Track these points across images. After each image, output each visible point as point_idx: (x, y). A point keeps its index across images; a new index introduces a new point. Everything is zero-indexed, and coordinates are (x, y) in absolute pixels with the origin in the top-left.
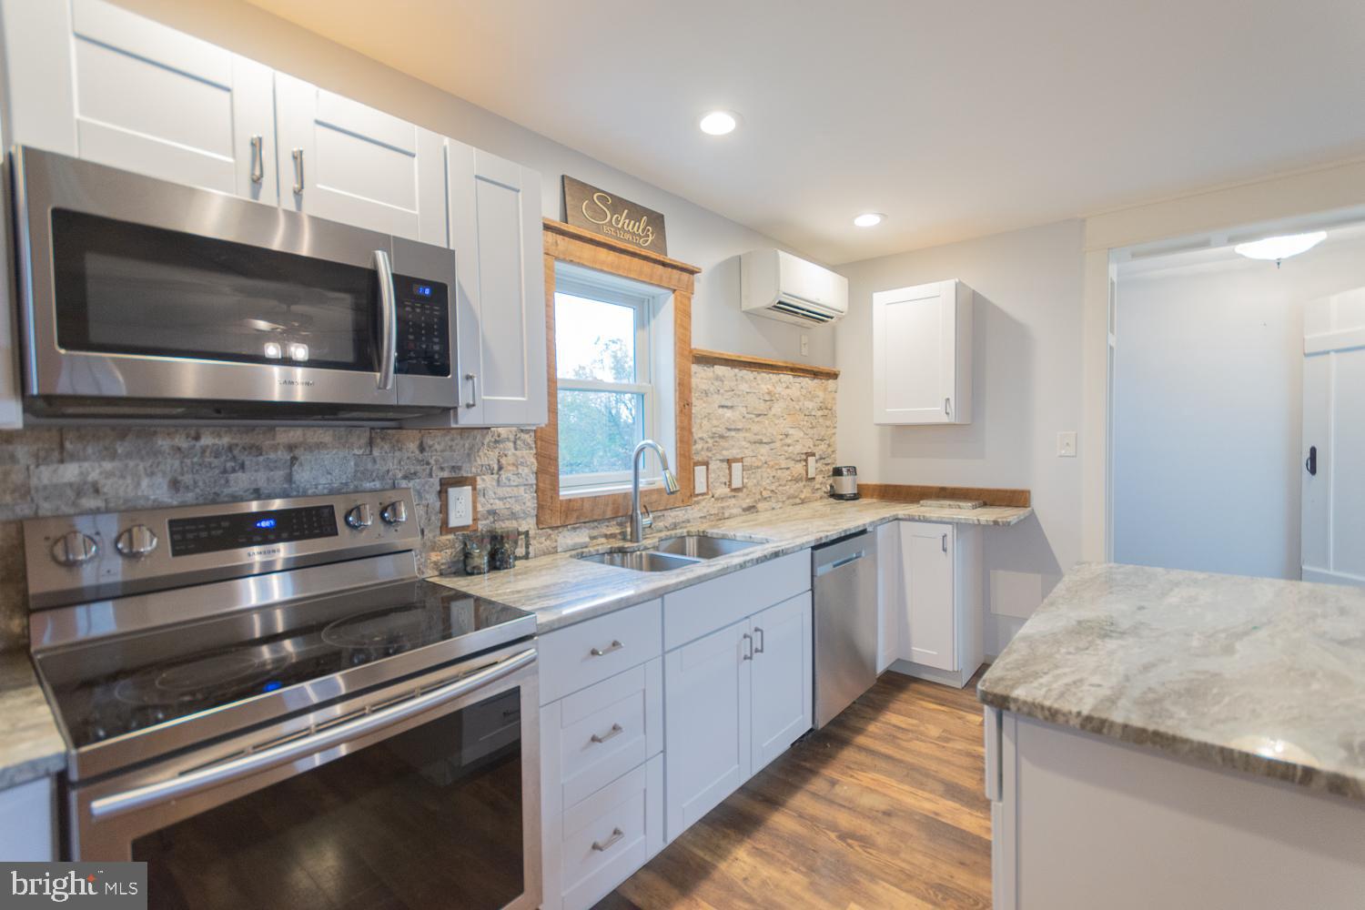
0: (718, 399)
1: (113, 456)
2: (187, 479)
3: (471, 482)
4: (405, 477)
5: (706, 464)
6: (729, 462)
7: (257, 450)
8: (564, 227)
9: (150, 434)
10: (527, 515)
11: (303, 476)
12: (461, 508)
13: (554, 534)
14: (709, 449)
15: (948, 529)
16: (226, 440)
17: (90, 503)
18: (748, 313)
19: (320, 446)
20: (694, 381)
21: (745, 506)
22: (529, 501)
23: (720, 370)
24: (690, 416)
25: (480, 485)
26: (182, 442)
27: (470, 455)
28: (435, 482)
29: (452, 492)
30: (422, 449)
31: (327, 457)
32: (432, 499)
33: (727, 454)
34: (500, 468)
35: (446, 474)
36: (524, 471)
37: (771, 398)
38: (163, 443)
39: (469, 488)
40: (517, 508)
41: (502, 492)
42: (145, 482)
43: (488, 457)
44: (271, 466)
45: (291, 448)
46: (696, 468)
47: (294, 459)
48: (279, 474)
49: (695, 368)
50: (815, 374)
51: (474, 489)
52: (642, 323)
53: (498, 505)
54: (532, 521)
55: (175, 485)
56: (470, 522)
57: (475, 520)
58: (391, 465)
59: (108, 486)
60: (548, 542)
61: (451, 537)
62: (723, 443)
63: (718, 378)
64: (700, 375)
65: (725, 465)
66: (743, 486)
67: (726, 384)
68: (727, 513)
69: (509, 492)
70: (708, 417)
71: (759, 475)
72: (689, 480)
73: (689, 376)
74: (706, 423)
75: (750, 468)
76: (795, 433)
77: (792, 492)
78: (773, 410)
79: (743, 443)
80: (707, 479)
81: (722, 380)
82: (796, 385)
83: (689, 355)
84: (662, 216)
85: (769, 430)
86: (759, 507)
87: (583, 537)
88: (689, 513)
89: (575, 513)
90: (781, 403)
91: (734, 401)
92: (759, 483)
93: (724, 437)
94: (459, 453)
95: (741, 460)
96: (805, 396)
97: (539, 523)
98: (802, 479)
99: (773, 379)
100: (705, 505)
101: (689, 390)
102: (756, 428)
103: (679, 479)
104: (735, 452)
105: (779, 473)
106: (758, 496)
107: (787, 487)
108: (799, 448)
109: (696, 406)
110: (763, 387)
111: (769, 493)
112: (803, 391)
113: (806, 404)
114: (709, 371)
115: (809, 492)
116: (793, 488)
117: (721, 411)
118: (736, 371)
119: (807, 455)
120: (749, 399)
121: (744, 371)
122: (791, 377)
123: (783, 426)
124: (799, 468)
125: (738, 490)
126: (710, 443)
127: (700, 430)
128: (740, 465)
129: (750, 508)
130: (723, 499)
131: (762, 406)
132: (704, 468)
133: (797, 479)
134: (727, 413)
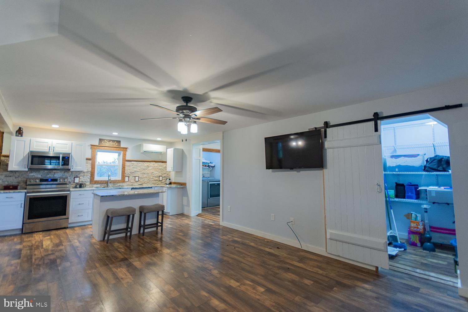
0: (132, 167)
1: (36, 173)
2: (43, 175)
3: (79, 177)
4: (69, 176)
5: (129, 177)
6: (135, 177)
7: (50, 173)
8: (99, 145)
9: (40, 171)
10: (88, 182)
11: (55, 176)
12: (77, 180)
13: (93, 185)
15: (166, 188)
16: (47, 172)
17: (33, 177)
18: (142, 153)
19: (58, 173)
20: (126, 164)
21: (139, 184)
22: (89, 180)
23: (132, 162)
24: (124, 170)
25: (80, 178)
26: (43, 172)
28: (73, 177)
29: (75, 178)
30: (72, 173)
31: (59, 174)
32: (73, 179)
33: (135, 175)
34: (84, 176)
35: (75, 176)
36: (88, 176)
37: (148, 167)
38: (41, 172)
39: (78, 178)
40: (86, 181)
41: (84, 179)
42: (39, 175)
43: (82, 174)
44: (52, 174)
45: (54, 173)
46: (126, 177)
47: (55, 174)
48: (53, 175)
49: (126, 162)
50: (163, 162)
51: (79, 178)
52: (119, 155)
53: (83, 180)
55: (42, 176)
56: (78, 182)
57: (79, 182)
59: (35, 176)
60: (92, 186)
61: (75, 184)
62: (133, 174)
63: (132, 164)
64: (127, 164)
65: (134, 177)
66: (139, 181)
67: (135, 164)
68: (134, 185)
69: (85, 179)
70: (130, 170)
71: (144, 179)
72: (124, 179)
73: (125, 163)
74: (129, 171)
75: (141, 178)
76: (156, 172)
77: (154, 182)
78: (149, 168)
79: (139, 174)
80: (129, 179)
81: (134, 164)
82: (156, 164)
83: (125, 160)
84: (120, 141)
85: (147, 172)
86: (143, 184)
87: (99, 186)
88: (124, 184)
89: (97, 182)
90: (151, 167)
91: (137, 167)
92: (143, 180)
93: (133, 173)
94: (78, 174)
95: (139, 176)
96: (159, 166)
97: (90, 183)
98: (157, 180)
99: (149, 163)
100: (128, 183)
101: (125, 166)
102: (143, 171)
103: (122, 179)
104: (136, 175)
105: (150, 179)
106: (143, 183)
107: (153, 182)
108: (157, 175)
109: (126, 168)
110: (146, 165)
111: (147, 182)
112: (159, 165)
113: (159, 167)
114: (130, 163)
115: (160, 183)
116: (155, 182)
117: (133, 169)
118: (138, 162)
119: (160, 176)
120: (141, 167)
121: (140, 162)
122: (154, 163)
123: (152, 171)
124: (157, 178)
125: (137, 181)
126: (130, 174)
127: (127, 172)
128: (138, 177)
129: (140, 184)
130: (133, 182)
131: (145, 168)
132: (128, 177)
133: (156, 180)
134: (135, 169)
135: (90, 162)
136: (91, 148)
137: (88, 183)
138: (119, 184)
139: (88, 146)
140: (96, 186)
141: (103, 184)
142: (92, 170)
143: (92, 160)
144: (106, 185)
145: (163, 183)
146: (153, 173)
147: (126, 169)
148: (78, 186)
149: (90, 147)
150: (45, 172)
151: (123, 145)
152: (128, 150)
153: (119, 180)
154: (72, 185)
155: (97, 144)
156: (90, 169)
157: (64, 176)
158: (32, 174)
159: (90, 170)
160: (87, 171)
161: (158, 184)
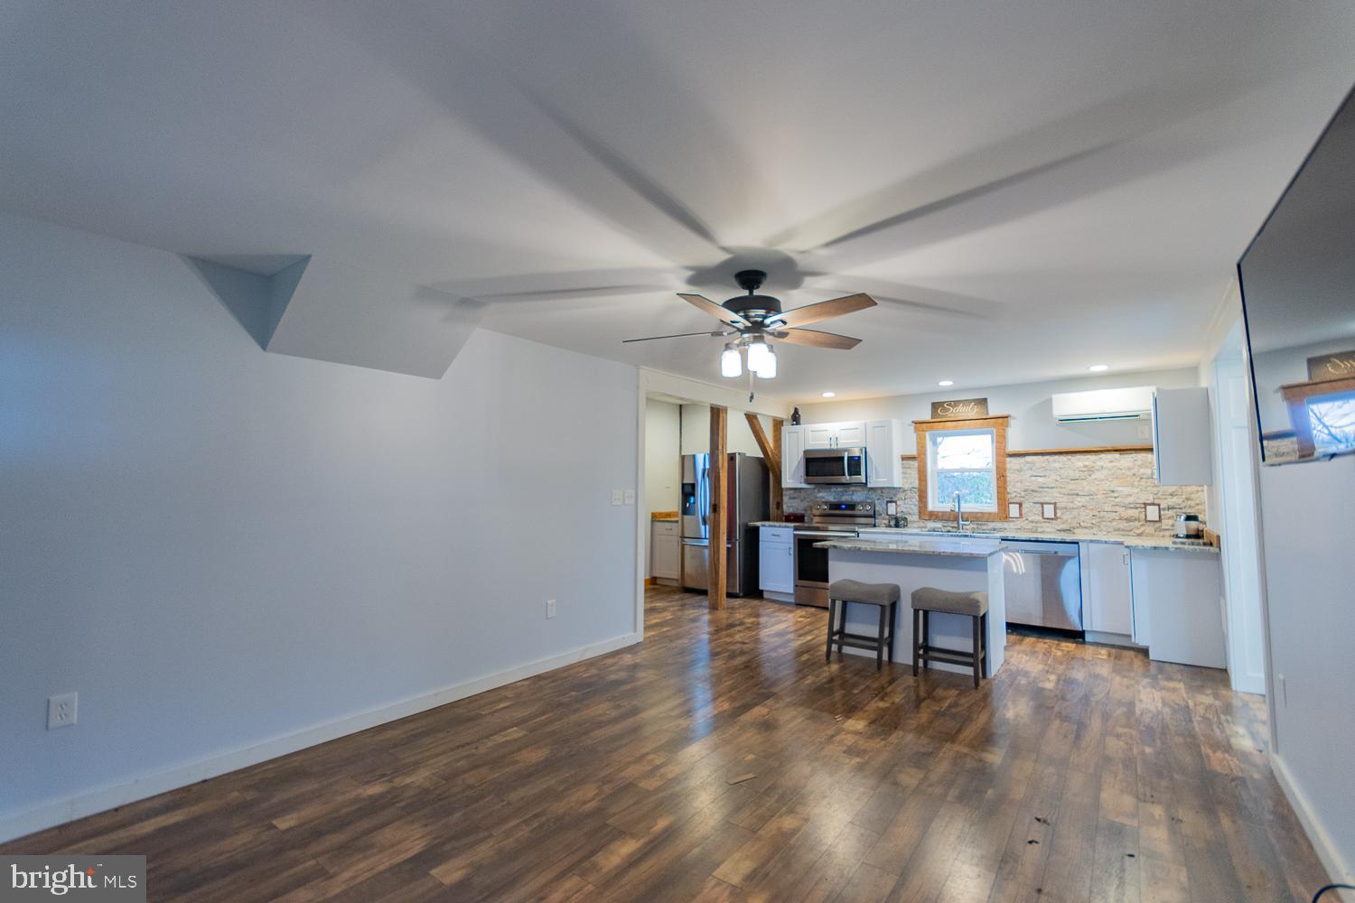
0: (1030, 473)
3: (896, 502)
4: (878, 500)
5: (1020, 505)
6: (1042, 504)
8: (933, 421)
9: (830, 488)
10: (914, 514)
11: (854, 498)
12: (892, 509)
13: (926, 522)
14: (1023, 497)
17: (820, 500)
19: (858, 491)
20: (1008, 466)
21: (1058, 528)
22: (916, 510)
23: (1029, 458)
24: (1005, 482)
25: (898, 503)
27: (895, 495)
28: (885, 501)
29: (889, 505)
30: (882, 492)
31: (859, 494)
32: (884, 505)
33: (1042, 500)
34: (905, 499)
35: (888, 500)
36: (914, 500)
38: (832, 490)
39: (894, 504)
40: (911, 511)
41: (905, 506)
42: (826, 496)
43: (901, 495)
45: (853, 491)
46: (1011, 506)
47: (853, 494)
48: (850, 497)
49: (1008, 459)
51: (896, 504)
53: (904, 510)
54: (917, 517)
56: (894, 513)
57: (896, 513)
58: (873, 496)
60: (923, 524)
61: (889, 517)
62: (1035, 494)
63: (1028, 463)
64: (1012, 463)
65: (1039, 505)
66: (1056, 518)
67: (1038, 465)
68: (1039, 530)
69: (908, 506)
70: (1021, 481)
71: (1075, 513)
72: (1005, 510)
73: (1005, 464)
74: (1018, 485)
75: (1065, 508)
76: (1127, 490)
77: (1121, 527)
78: (1094, 477)
79: (1058, 495)
80: (1020, 511)
81: (1033, 463)
82: (1127, 460)
83: (1003, 455)
84: (986, 399)
85: (1087, 488)
86: (1075, 531)
87: (938, 525)
88: (1006, 525)
89: (934, 516)
90: (1105, 472)
91: (1047, 473)
92: (1075, 518)
93: (1036, 491)
94: (890, 494)
95: (1055, 504)
96: (1140, 466)
97: (920, 517)
98: (1138, 520)
99: (1092, 457)
100: (1019, 523)
101: (1005, 470)
102: (1071, 487)
103: (999, 509)
104: (1047, 499)
105: (1102, 514)
106: (1075, 525)
107: (1114, 524)
108: (1131, 499)
109: (1010, 477)
110: (1080, 464)
111: (1089, 525)
112: (1139, 462)
113: (1142, 471)
114: (1021, 460)
115: (1149, 529)
116: (1124, 525)
117: (1033, 478)
118: (1048, 457)
119: (1145, 504)
120: (1062, 471)
121: (1056, 457)
122: (1117, 455)
123: (1107, 486)
124: (1131, 513)
125: (1052, 519)
126: (1023, 494)
127: (1014, 489)
128: (1052, 506)
129: (1064, 531)
130: (1036, 522)
131: (1077, 474)
132: (1017, 506)
133: (1128, 520)
134: (1040, 479)
135: (915, 464)
136: (916, 430)
137: (916, 518)
138: (991, 525)
139: (910, 425)
140: (931, 525)
141: (948, 520)
142: (920, 484)
143: (917, 460)
144: (956, 525)
145: (1167, 533)
146: (1113, 492)
147: (1008, 479)
148: (893, 523)
149: (912, 428)
150: (839, 489)
151: (993, 411)
152: (1012, 422)
153: (990, 514)
154: (884, 519)
155: (927, 416)
156: (917, 482)
157: (868, 498)
158: (821, 494)
159: (916, 484)
160: (910, 486)
161: (1139, 535)
